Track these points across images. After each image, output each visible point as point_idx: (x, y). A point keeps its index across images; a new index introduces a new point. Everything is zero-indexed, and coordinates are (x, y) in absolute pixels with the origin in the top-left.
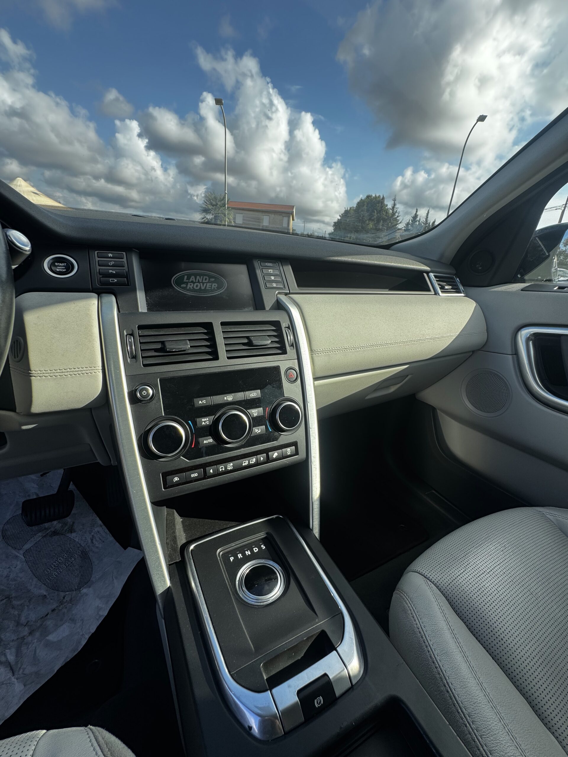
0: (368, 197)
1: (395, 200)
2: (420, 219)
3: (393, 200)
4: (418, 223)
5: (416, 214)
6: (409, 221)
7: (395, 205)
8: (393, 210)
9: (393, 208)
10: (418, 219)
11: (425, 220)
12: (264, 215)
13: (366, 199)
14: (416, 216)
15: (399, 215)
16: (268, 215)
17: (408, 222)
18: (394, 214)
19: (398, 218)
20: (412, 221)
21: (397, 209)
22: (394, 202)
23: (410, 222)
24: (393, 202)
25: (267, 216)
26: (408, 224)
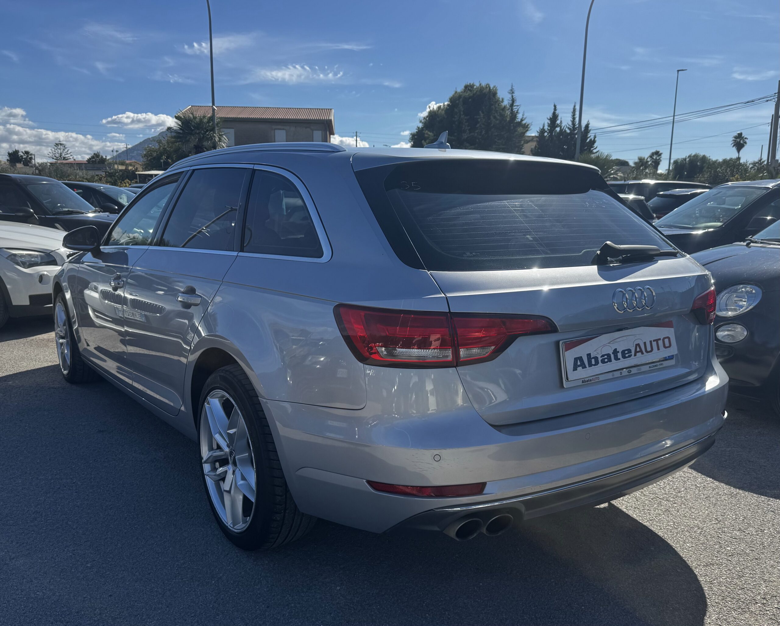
0: (466, 87)
1: (513, 93)
2: (561, 122)
3: (510, 93)
4: (558, 129)
5: (554, 114)
6: (544, 127)
7: (513, 101)
8: (512, 110)
9: (512, 105)
10: (558, 122)
11: (570, 123)
12: (275, 129)
13: (464, 92)
14: (554, 118)
15: (524, 117)
16: (283, 129)
17: (542, 127)
18: (514, 115)
19: (524, 122)
20: (549, 126)
21: (518, 107)
22: (512, 96)
23: (546, 127)
24: (510, 96)
25: (282, 131)
26: (542, 131)
